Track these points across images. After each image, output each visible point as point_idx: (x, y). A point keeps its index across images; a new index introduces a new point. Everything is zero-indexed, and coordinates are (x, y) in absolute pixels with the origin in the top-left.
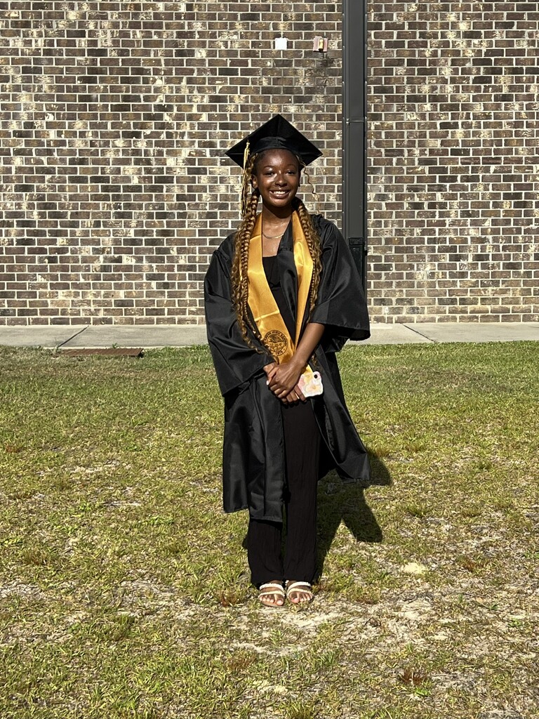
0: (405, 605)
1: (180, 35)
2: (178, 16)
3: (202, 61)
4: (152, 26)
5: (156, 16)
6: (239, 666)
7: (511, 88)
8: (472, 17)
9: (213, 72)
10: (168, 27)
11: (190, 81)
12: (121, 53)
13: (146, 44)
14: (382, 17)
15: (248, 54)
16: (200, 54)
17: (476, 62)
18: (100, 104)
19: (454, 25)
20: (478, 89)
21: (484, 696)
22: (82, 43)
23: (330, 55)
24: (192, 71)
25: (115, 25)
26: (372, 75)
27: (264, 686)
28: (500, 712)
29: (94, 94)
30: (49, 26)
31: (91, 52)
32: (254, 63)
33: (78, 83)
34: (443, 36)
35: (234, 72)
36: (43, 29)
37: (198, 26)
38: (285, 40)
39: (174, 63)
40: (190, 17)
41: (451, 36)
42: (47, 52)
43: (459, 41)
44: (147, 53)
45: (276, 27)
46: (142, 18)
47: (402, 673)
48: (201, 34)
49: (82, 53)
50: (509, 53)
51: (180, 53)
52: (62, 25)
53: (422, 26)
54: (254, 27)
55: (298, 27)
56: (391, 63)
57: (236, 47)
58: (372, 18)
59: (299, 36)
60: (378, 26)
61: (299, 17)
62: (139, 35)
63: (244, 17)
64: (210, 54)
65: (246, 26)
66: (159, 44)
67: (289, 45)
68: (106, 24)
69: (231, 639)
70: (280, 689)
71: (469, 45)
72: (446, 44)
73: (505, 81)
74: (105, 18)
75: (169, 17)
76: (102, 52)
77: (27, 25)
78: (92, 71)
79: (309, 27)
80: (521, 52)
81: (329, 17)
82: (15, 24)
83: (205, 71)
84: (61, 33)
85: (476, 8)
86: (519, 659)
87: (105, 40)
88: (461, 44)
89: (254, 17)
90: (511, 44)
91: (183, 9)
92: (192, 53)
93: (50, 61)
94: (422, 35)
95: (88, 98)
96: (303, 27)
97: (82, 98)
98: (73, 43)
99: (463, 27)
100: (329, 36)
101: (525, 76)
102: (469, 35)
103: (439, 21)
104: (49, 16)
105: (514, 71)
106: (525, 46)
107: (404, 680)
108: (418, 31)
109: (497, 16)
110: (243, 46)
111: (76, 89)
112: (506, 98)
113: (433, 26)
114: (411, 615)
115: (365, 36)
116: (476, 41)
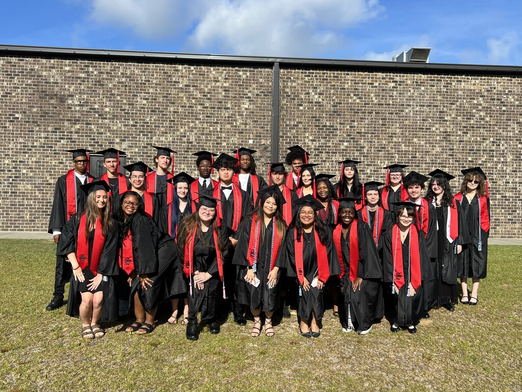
0: (292, 324)
1: (217, 138)
2: (217, 132)
3: (225, 146)
4: (208, 134)
5: (210, 131)
6: (243, 339)
7: (326, 158)
8: (314, 135)
10: (214, 135)
12: (198, 143)
13: (206, 140)
14: (284, 134)
15: (240, 144)
16: (224, 144)
17: (315, 149)
18: (190, 159)
19: (308, 137)
20: (315, 158)
22: (185, 139)
23: (267, 146)
24: (221, 150)
25: (196, 134)
26: (281, 153)
27: (251, 345)
28: (319, 352)
29: (188, 156)
30: (174, 133)
31: (187, 143)
33: (183, 152)
34: (304, 140)
36: (172, 134)
37: (223, 135)
38: (252, 140)
39: (215, 147)
40: (221, 132)
41: (307, 141)
42: (173, 142)
43: (309, 142)
44: (206, 143)
45: (249, 136)
46: (205, 132)
47: (291, 341)
48: (225, 138)
49: (184, 142)
50: (326, 147)
51: (217, 144)
52: (178, 133)
53: (297, 137)
54: (242, 136)
55: (257, 136)
57: (236, 142)
58: (281, 134)
59: (257, 139)
60: (283, 137)
61: (257, 133)
62: (204, 137)
63: (239, 133)
64: (227, 144)
65: (239, 136)
66: (210, 140)
67: (254, 142)
68: (193, 133)
69: (240, 332)
70: (256, 345)
71: (312, 144)
72: (305, 143)
73: (324, 155)
74: (193, 131)
75: (214, 132)
76: (191, 143)
77: (166, 133)
78: (188, 148)
79: (260, 136)
80: (329, 147)
81: (267, 133)
82: (163, 133)
83: (226, 150)
84: (178, 136)
85: (315, 132)
86: (325, 338)
87: (192, 139)
88: (310, 143)
89: (242, 133)
90: (326, 144)
91: (219, 129)
92: (221, 144)
93: (174, 145)
94: (297, 140)
95: (186, 157)
96: (258, 136)
97: (184, 157)
98: (182, 139)
99: (311, 138)
100: (267, 140)
101: (331, 154)
102: (312, 141)
103: (303, 136)
104: (174, 130)
105: (327, 153)
106: (331, 145)
107: (292, 343)
108: (296, 139)
109: (322, 135)
110: (238, 142)
111: (182, 154)
112: (324, 161)
113: (301, 137)
114: (294, 326)
115: (278, 140)
116: (315, 143)
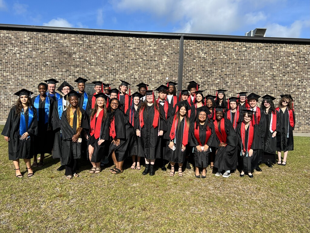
0: (189, 171)
1: (150, 76)
2: (150, 73)
3: (153, 81)
4: (145, 74)
5: (146, 73)
6: (165, 177)
7: (207, 88)
8: (201, 75)
9: (155, 83)
10: (148, 75)
11: (151, 84)
12: (139, 79)
13: (144, 77)
14: (185, 74)
15: (161, 80)
16: (153, 79)
17: (201, 83)
18: (135, 87)
19: (198, 76)
20: (202, 88)
21: (201, 182)
22: (133, 77)
23: (176, 81)
24: (151, 82)
25: (139, 74)
26: (183, 85)
27: (169, 180)
28: (203, 185)
30: (127, 74)
31: (134, 78)
32: (162, 82)
34: (196, 78)
35: (159, 83)
36: (126, 74)
37: (153, 75)
38: (168, 78)
39: (148, 81)
40: (152, 73)
41: (197, 78)
42: (127, 78)
44: (144, 79)
45: (166, 75)
46: (143, 73)
48: (153, 76)
49: (133, 78)
50: (207, 82)
51: (150, 79)
52: (129, 73)
53: (192, 76)
54: (163, 75)
55: (170, 76)
56: (186, 82)
57: (159, 78)
58: (183, 74)
59: (170, 77)
60: (184, 76)
61: (171, 74)
62: (143, 76)
63: (161, 74)
64: (155, 80)
65: (161, 75)
66: (146, 77)
67: (169, 79)
68: (137, 74)
69: (164, 174)
70: (172, 180)
71: (200, 80)
72: (196, 80)
73: (206, 86)
74: (137, 73)
75: (148, 73)
76: (136, 79)
77: (123, 73)
78: (134, 82)
79: (172, 76)
81: (176, 74)
82: (121, 73)
84: (129, 75)
85: (202, 74)
87: (137, 76)
89: (163, 74)
90: (208, 80)
91: (150, 72)
92: (152, 79)
93: (127, 80)
94: (192, 78)
95: (133, 86)
96: (171, 76)
98: (131, 77)
99: (199, 77)
100: (176, 77)
101: (210, 86)
104: (127, 72)
105: (208, 85)
106: (210, 81)
107: (190, 180)
109: (205, 75)
110: (161, 78)
112: (206, 89)
113: (194, 76)
114: (190, 172)
115: (182, 78)
116: (201, 79)
